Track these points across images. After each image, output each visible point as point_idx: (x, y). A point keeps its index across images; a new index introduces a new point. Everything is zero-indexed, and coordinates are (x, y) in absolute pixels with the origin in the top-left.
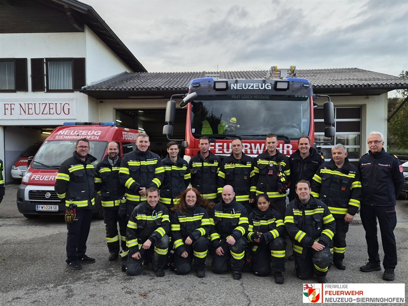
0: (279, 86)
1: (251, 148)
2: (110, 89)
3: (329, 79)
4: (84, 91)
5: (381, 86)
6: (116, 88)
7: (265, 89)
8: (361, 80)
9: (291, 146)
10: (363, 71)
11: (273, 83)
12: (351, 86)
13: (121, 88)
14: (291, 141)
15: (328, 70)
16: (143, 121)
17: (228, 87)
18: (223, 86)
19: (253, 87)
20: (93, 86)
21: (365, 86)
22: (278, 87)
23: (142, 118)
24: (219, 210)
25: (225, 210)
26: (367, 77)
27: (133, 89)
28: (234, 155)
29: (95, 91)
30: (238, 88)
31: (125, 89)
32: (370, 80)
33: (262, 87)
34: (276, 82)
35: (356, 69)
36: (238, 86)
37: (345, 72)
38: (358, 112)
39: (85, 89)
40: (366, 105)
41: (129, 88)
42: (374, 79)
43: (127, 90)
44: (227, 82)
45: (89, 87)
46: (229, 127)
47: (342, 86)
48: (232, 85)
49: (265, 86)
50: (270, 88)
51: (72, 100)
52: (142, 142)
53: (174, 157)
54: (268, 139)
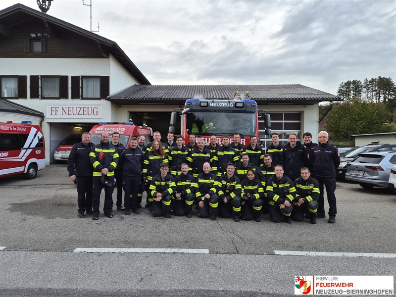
0: (238, 105)
2: (127, 98)
3: (279, 94)
4: (109, 99)
5: (313, 99)
6: (131, 97)
8: (300, 94)
9: (245, 140)
10: (304, 87)
11: (234, 103)
12: (293, 99)
13: (134, 97)
14: (245, 137)
15: (280, 85)
17: (208, 105)
18: (205, 104)
20: (114, 96)
21: (302, 99)
24: (201, 178)
25: (205, 177)
26: (305, 92)
27: (143, 98)
29: (116, 100)
32: (306, 94)
34: (236, 103)
35: (299, 85)
37: (291, 87)
38: (299, 116)
39: (109, 98)
40: (303, 111)
41: (140, 97)
42: (309, 94)
43: (139, 99)
44: (207, 102)
45: (112, 97)
46: (209, 128)
47: (287, 99)
51: (100, 105)
52: (156, 136)
53: (180, 146)
54: (235, 135)
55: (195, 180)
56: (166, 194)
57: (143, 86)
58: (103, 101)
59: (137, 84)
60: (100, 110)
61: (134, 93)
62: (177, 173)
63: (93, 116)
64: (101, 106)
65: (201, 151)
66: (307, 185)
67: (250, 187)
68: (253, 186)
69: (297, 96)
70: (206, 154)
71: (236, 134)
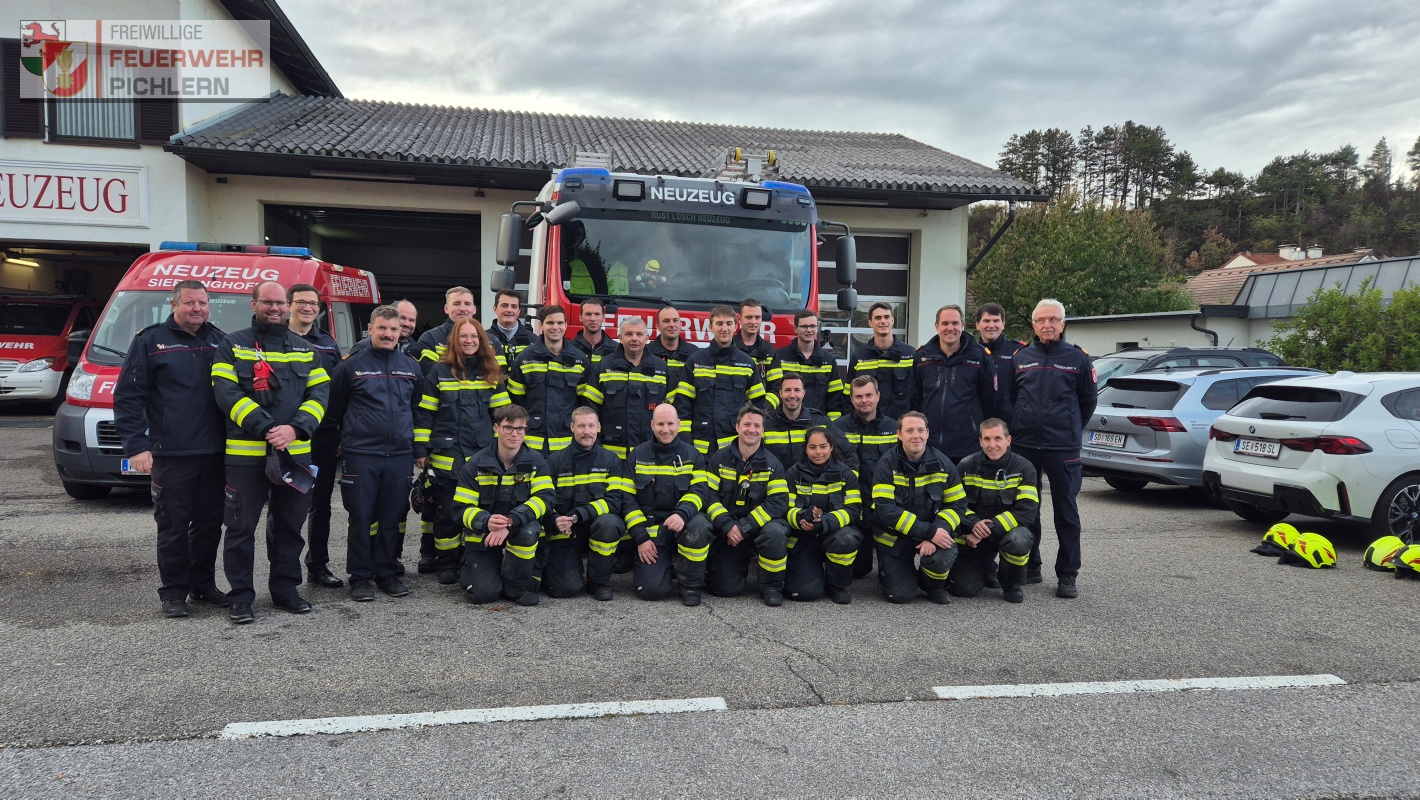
0: (752, 199)
1: (692, 328)
2: (258, 149)
3: (839, 164)
4: (178, 149)
5: (954, 190)
6: (278, 145)
7: (722, 204)
8: (912, 171)
9: (773, 327)
10: (916, 146)
11: (738, 192)
12: (889, 186)
13: (291, 146)
14: (774, 316)
15: (834, 135)
16: (324, 239)
17: (644, 194)
18: (635, 191)
19: (697, 197)
20: (201, 134)
21: (919, 187)
22: (748, 202)
23: (321, 230)
24: (647, 460)
25: (662, 457)
26: (924, 164)
27: (329, 153)
28: (664, 342)
29: (213, 152)
30: (667, 198)
31: (306, 152)
32: (930, 172)
33: (716, 199)
34: (745, 191)
35: (900, 137)
36: (666, 194)
37: (876, 144)
38: (902, 248)
39: (180, 142)
40: (918, 232)
41: (317, 147)
42: (940, 171)
43: (311, 153)
44: (642, 183)
45: (192, 138)
46: (644, 280)
47: (869, 185)
48: (653, 190)
49: (722, 198)
50: (733, 202)
51: (135, 170)
52: (458, 303)
53: (555, 341)
54: (746, 309)
55: (625, 469)
56: (523, 518)
57: (311, 103)
58: (152, 157)
59: (285, 91)
60: (138, 189)
61: (283, 127)
62: (546, 444)
63: (103, 215)
64: (142, 173)
65: (636, 363)
66: (1001, 478)
67: (819, 489)
68: (826, 484)
69: (901, 178)
70: (652, 374)
71: (751, 303)
